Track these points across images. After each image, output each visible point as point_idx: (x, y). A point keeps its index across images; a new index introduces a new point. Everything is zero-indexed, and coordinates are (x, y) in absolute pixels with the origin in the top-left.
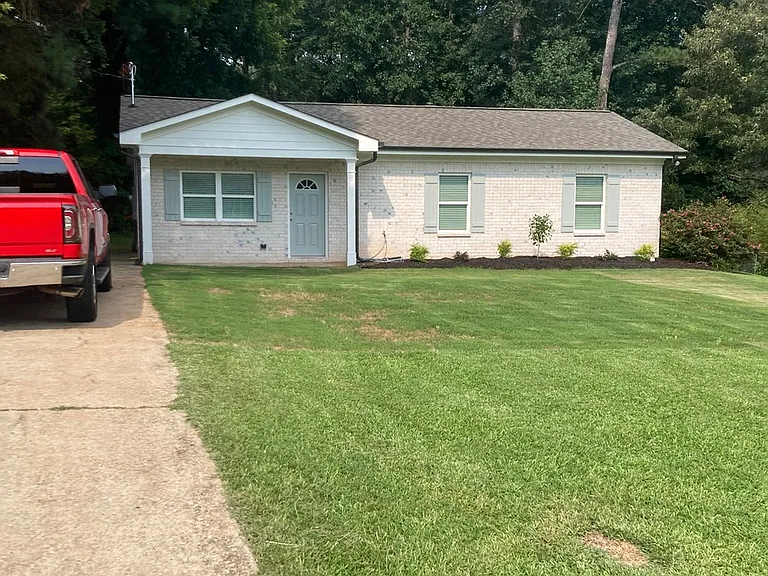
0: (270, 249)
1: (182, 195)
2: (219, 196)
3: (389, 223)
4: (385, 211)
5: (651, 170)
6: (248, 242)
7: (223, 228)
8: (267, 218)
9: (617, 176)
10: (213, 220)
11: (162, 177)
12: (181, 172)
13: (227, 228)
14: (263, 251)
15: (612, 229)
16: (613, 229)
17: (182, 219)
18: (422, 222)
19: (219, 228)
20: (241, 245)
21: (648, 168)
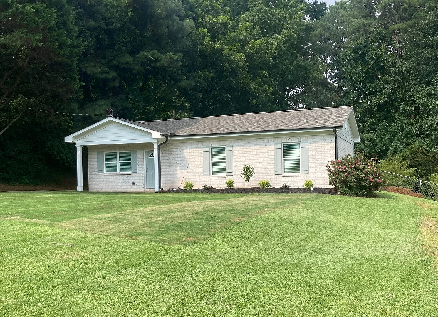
0: (137, 185)
1: (104, 162)
2: (118, 162)
3: (187, 172)
4: (185, 166)
5: (327, 138)
6: (128, 182)
7: (119, 176)
8: (136, 171)
9: (306, 142)
10: (116, 172)
11: (97, 155)
12: (104, 152)
13: (120, 176)
14: (134, 186)
15: (304, 172)
16: (306, 172)
17: (105, 172)
18: (202, 171)
19: (117, 176)
20: (126, 183)
21: (326, 137)
